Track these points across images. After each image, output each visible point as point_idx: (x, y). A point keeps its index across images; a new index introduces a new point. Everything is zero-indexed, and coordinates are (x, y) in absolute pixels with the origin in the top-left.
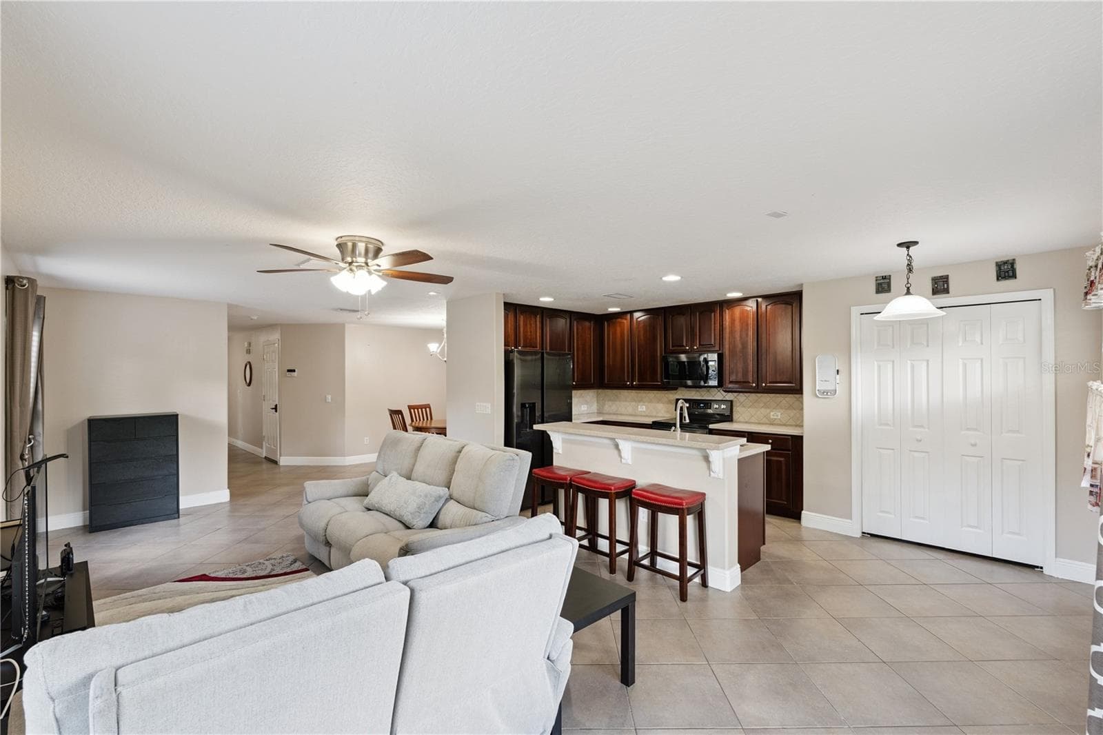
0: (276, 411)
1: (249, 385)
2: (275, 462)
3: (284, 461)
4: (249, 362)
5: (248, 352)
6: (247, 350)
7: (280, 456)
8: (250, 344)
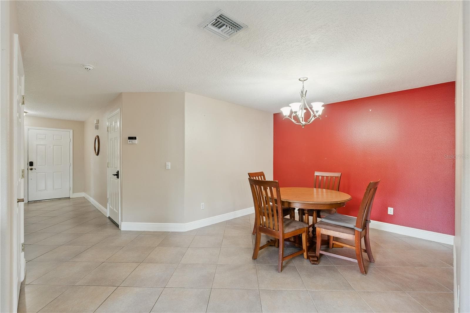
0: (118, 177)
1: (98, 154)
2: (117, 226)
3: (125, 226)
4: (98, 137)
5: (97, 127)
6: (96, 126)
7: (122, 221)
8: (98, 121)
